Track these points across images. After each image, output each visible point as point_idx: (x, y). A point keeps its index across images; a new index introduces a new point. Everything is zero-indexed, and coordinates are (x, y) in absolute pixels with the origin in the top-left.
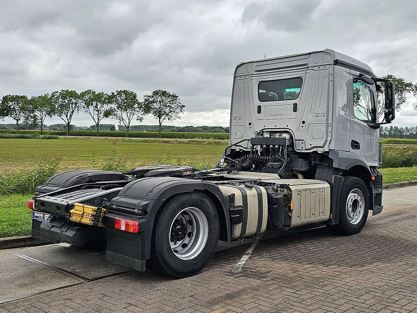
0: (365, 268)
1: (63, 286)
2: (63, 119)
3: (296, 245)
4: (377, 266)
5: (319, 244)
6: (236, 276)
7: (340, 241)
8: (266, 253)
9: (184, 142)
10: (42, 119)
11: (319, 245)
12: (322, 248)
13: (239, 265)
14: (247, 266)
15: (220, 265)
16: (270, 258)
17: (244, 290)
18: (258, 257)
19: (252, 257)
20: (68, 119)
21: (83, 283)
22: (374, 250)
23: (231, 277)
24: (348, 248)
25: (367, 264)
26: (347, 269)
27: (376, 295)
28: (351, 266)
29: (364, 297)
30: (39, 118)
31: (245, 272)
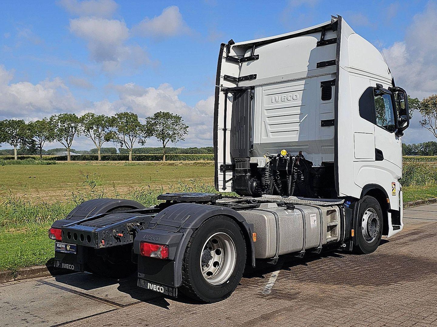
0: (391, 286)
1: (100, 312)
2: (63, 144)
3: (321, 267)
4: (402, 284)
5: (342, 264)
6: (267, 297)
7: (363, 261)
8: (291, 275)
9: (190, 164)
10: (41, 144)
11: (342, 266)
12: (346, 269)
13: (267, 287)
14: (276, 288)
15: (249, 288)
16: (297, 280)
17: (277, 312)
18: (284, 279)
19: (279, 279)
20: (69, 143)
21: (118, 309)
22: (398, 269)
23: (262, 299)
24: (371, 268)
25: (393, 283)
26: (373, 288)
27: (405, 312)
28: (377, 285)
29: (394, 315)
30: (38, 143)
31: (276, 294)
